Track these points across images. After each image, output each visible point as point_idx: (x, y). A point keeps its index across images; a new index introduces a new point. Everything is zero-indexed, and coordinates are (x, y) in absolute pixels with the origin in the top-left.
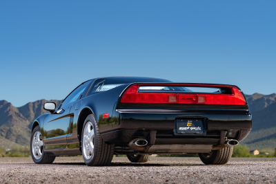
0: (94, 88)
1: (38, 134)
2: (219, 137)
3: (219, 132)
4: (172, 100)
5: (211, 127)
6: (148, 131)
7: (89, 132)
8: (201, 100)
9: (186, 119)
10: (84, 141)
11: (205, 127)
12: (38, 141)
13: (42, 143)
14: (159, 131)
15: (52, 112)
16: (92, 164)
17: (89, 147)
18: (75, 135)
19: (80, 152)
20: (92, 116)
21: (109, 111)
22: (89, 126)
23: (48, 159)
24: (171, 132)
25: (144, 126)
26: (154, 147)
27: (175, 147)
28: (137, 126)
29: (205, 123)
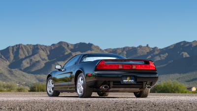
1: (51, 81)
2: (142, 85)
3: (142, 82)
4: (121, 67)
5: (138, 80)
6: (109, 82)
7: (80, 82)
8: (134, 67)
9: (127, 76)
10: (78, 86)
11: (135, 80)
12: (50, 85)
13: (53, 86)
14: (114, 82)
15: (59, 70)
16: (82, 97)
17: (80, 89)
18: (73, 82)
19: (76, 91)
20: (82, 74)
21: (90, 71)
22: (80, 79)
23: (56, 94)
24: (120, 82)
25: (107, 80)
26: (111, 89)
27: (122, 89)
28: (104, 80)
29: (135, 78)
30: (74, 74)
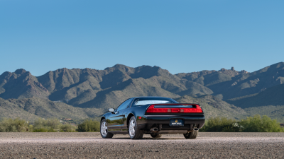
0: (134, 103)
1: (105, 123)
2: (190, 127)
3: (189, 125)
4: (169, 111)
5: (186, 123)
6: (159, 124)
7: (132, 124)
8: (182, 111)
9: (174, 119)
10: (130, 128)
11: (183, 123)
12: (104, 127)
13: (106, 128)
14: (163, 125)
15: (113, 113)
16: (134, 138)
17: (132, 131)
18: (125, 125)
19: (128, 133)
20: (133, 117)
21: (141, 114)
22: (132, 121)
23: (110, 136)
24: (168, 125)
25: (156, 122)
26: (161, 131)
27: (171, 131)
28: (153, 122)
29: (183, 121)
30: (126, 117)
